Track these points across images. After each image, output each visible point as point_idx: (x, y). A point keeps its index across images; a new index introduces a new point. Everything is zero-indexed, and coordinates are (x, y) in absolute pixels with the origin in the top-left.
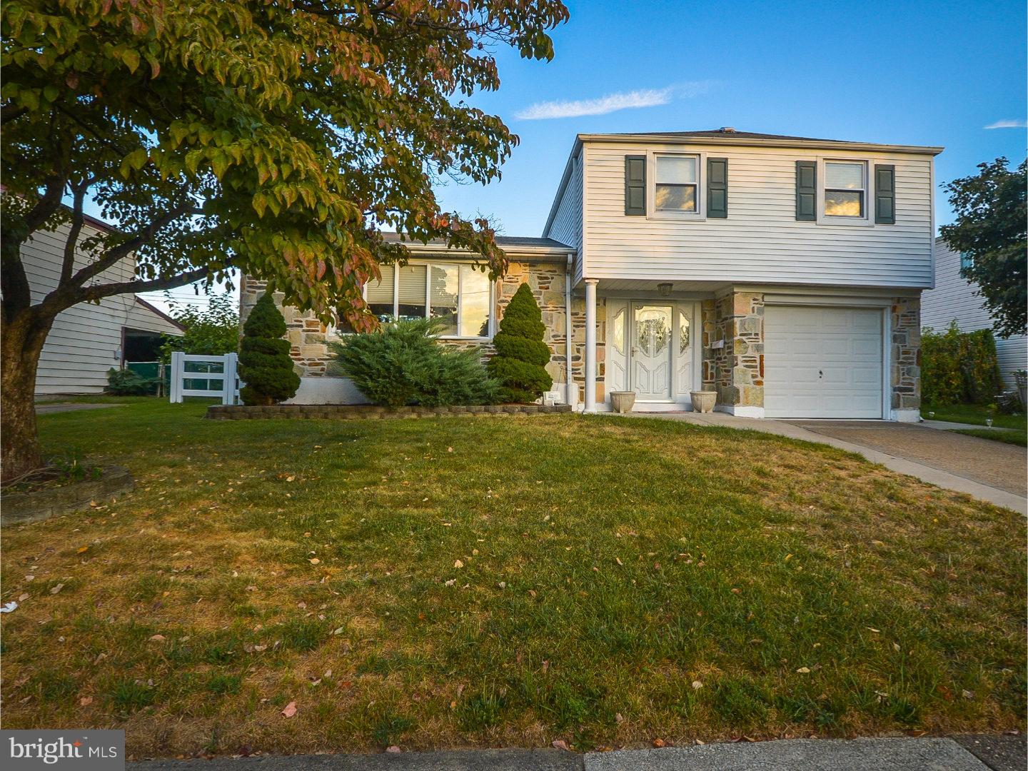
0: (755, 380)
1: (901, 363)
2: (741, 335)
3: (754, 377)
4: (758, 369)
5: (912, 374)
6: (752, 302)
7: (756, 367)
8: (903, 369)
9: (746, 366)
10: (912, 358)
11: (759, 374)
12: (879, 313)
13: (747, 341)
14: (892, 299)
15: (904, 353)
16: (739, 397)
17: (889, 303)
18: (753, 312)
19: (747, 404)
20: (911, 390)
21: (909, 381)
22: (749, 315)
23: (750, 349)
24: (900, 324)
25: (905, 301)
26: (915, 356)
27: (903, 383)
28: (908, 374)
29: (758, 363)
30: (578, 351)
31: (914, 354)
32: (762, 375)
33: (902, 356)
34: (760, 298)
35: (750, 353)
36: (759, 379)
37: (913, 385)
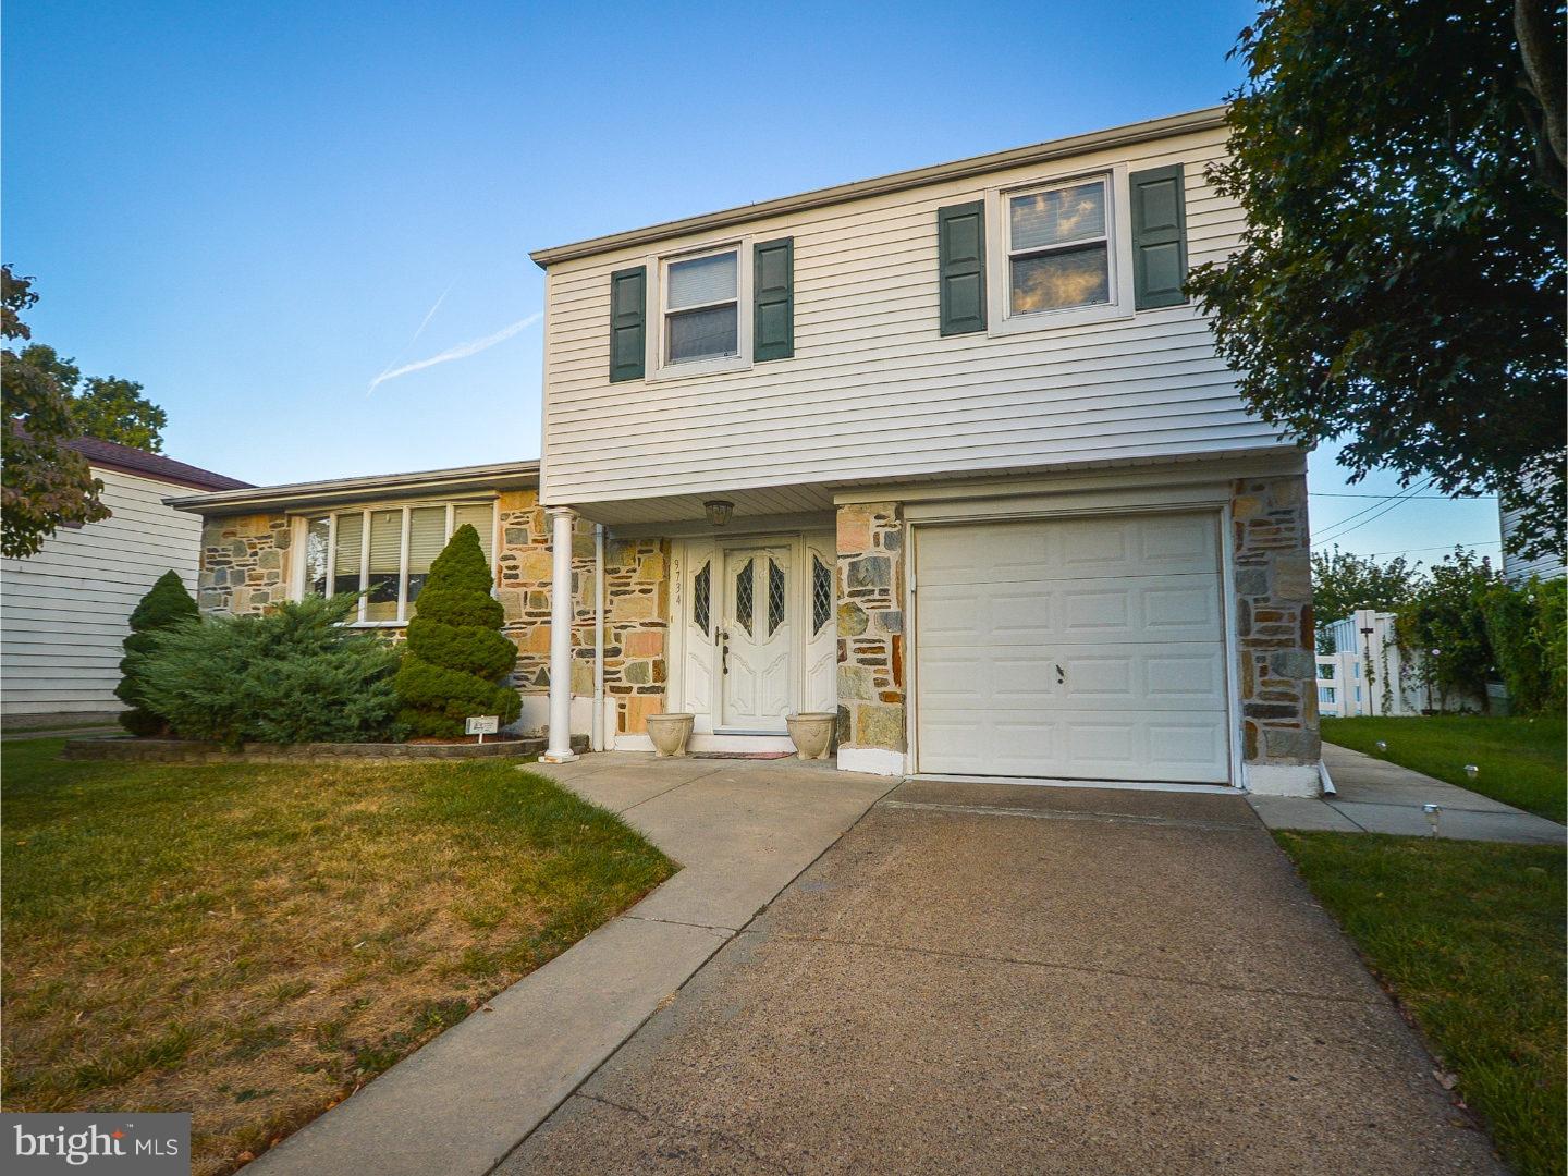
0: (883, 689)
1: (1256, 643)
2: (851, 594)
3: (879, 683)
4: (889, 666)
5: (1289, 671)
6: (874, 522)
7: (883, 662)
8: (1261, 659)
9: (862, 661)
10: (1289, 630)
11: (890, 677)
12: (1210, 522)
13: (863, 606)
14: (1230, 483)
15: (1262, 617)
16: (848, 728)
17: (1224, 494)
18: (877, 544)
19: (865, 743)
20: (1292, 713)
21: (1280, 689)
22: (870, 551)
23: (871, 624)
24: (1247, 544)
25: (1260, 488)
26: (1297, 624)
27: (1261, 695)
28: (1277, 671)
29: (888, 654)
30: (618, 638)
31: (1293, 617)
32: (898, 679)
33: (1256, 626)
34: (890, 512)
35: (872, 632)
36: (892, 688)
37: (1294, 698)
